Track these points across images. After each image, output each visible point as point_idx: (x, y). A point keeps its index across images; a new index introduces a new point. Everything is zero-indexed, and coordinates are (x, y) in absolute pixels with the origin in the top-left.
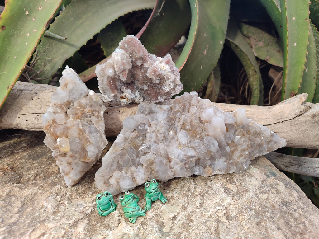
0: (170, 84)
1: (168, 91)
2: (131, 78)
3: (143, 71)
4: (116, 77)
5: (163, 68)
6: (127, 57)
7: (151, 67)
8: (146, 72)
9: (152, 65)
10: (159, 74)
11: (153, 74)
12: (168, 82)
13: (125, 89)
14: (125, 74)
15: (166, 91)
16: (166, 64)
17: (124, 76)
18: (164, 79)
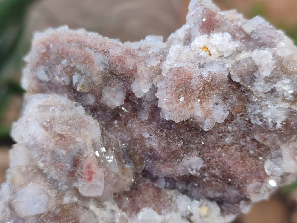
0: (273, 90)
1: (284, 118)
2: (127, 166)
3: (144, 116)
4: (67, 200)
5: (203, 53)
6: (64, 108)
7: (162, 79)
8: (155, 111)
9: (159, 72)
10: (207, 83)
11: (182, 99)
12: (260, 89)
13: (130, 215)
14: (89, 167)
15: (279, 126)
16: (209, 33)
17: (90, 179)
18: (238, 85)
